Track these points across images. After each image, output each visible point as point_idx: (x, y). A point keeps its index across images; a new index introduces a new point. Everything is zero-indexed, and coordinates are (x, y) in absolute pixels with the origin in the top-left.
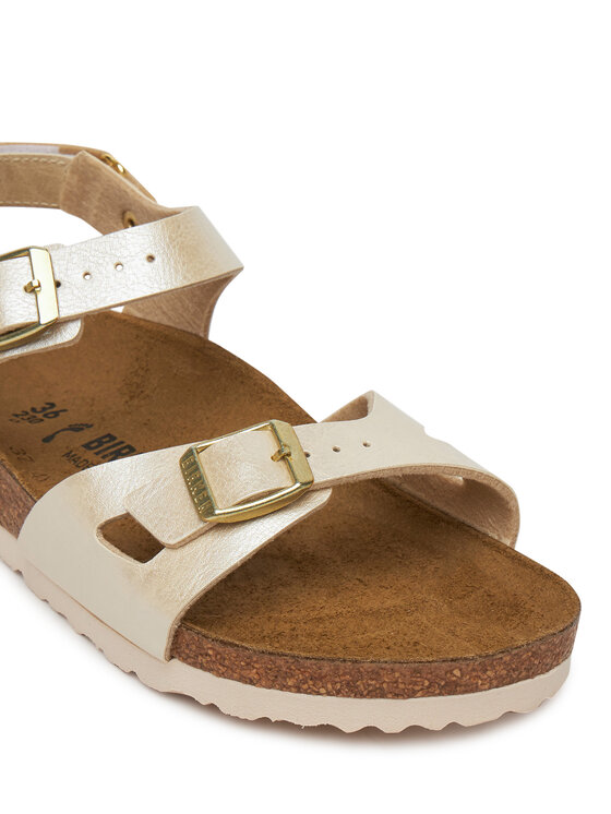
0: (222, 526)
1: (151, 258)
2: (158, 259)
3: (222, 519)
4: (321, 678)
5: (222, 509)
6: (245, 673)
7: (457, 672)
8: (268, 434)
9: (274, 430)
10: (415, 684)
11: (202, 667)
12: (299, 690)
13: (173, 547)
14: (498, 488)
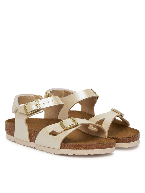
0: (67, 129)
1: (53, 101)
2: (54, 101)
3: (66, 128)
4: (82, 147)
5: (67, 127)
6: (71, 148)
7: (100, 145)
8: (71, 119)
9: (72, 119)
10: (94, 147)
11: (65, 149)
12: (79, 149)
13: (60, 133)
14: (103, 128)
